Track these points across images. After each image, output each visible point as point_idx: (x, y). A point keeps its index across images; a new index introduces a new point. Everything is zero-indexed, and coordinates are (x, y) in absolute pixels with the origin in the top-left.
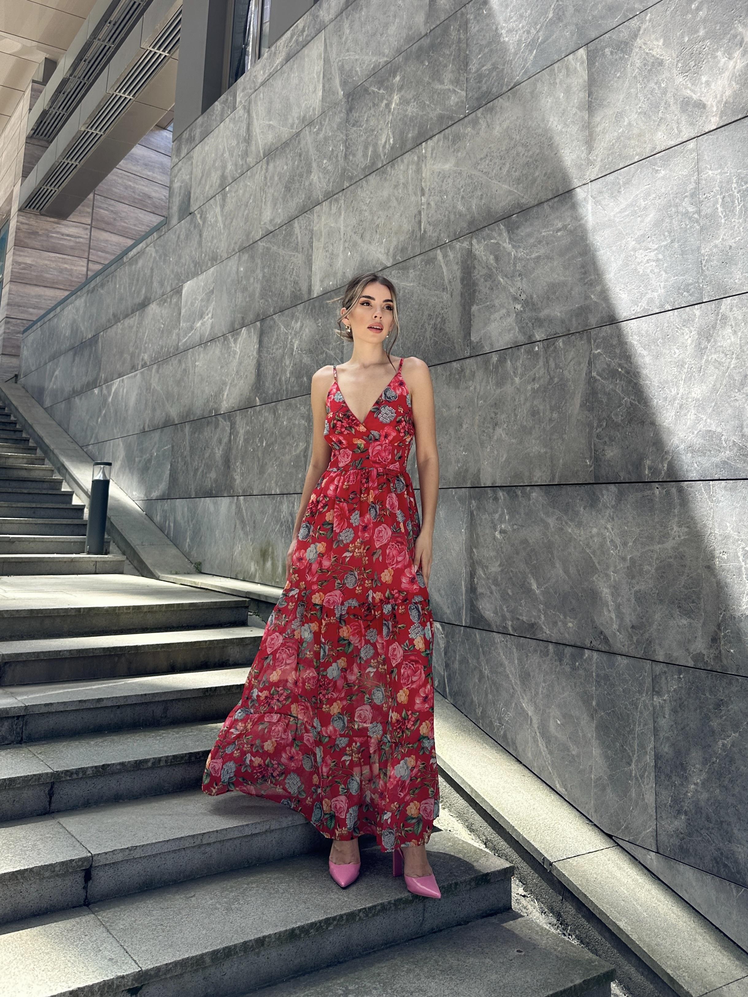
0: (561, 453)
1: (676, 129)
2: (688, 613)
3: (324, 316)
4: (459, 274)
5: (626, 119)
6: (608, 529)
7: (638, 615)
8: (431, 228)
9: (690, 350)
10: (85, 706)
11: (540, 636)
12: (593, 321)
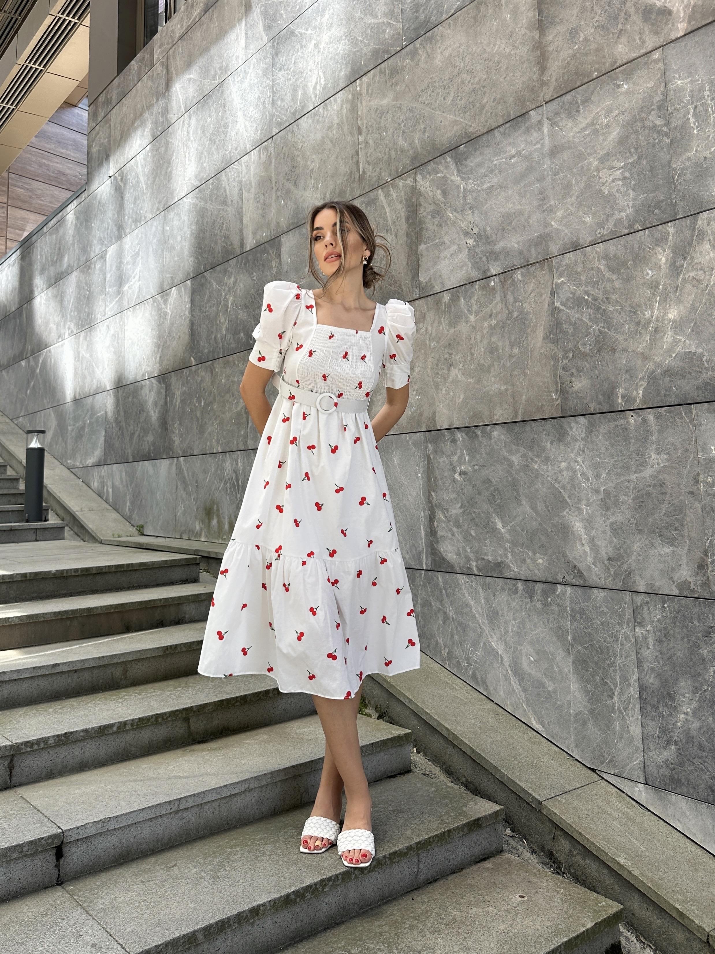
0: (523, 389)
1: (638, 41)
2: (671, 542)
3: (259, 269)
4: (403, 213)
5: (582, 35)
6: (578, 462)
7: (615, 546)
8: (371, 167)
9: (664, 270)
10: (40, 673)
11: (507, 575)
12: (554, 249)
